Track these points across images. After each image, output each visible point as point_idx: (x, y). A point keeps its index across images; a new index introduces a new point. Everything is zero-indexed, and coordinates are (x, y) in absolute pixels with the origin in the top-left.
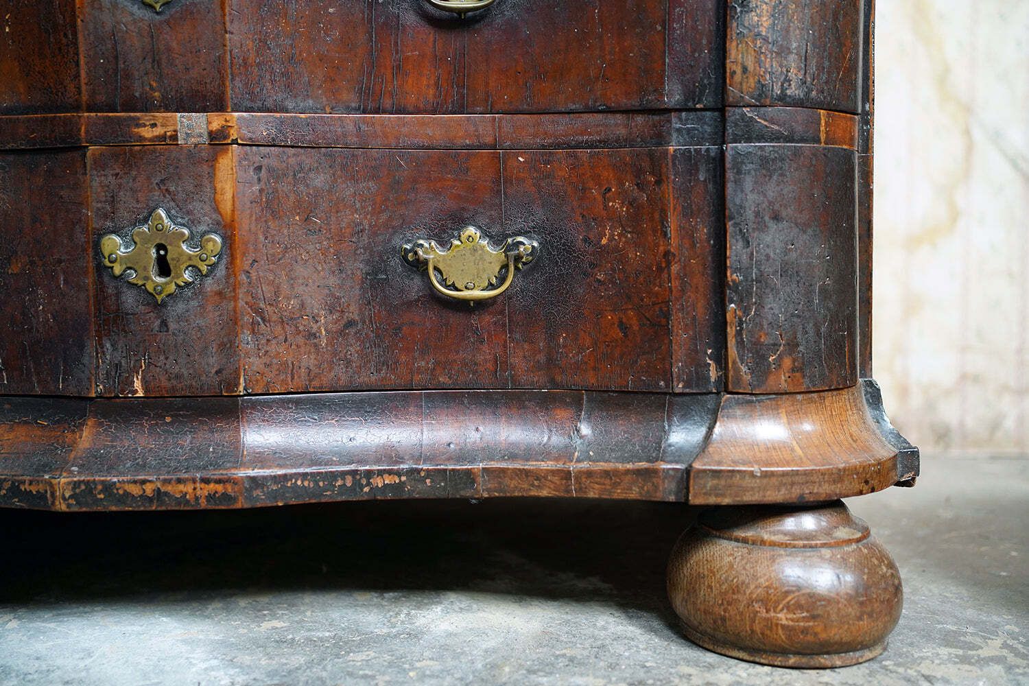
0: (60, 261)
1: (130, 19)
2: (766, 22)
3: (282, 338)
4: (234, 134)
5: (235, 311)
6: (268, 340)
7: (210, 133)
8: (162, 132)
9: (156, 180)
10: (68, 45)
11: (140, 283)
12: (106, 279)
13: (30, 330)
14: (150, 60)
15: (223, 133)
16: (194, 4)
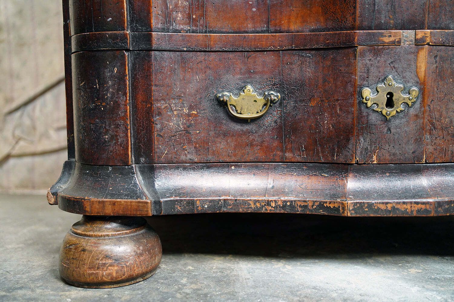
0: (338, 100)
3: (442, 137)
4: (428, 40)
5: (423, 124)
6: (436, 138)
7: (416, 40)
8: (394, 39)
9: (389, 62)
11: (380, 110)
12: (363, 108)
13: (319, 132)
14: (390, 5)
15: (423, 40)
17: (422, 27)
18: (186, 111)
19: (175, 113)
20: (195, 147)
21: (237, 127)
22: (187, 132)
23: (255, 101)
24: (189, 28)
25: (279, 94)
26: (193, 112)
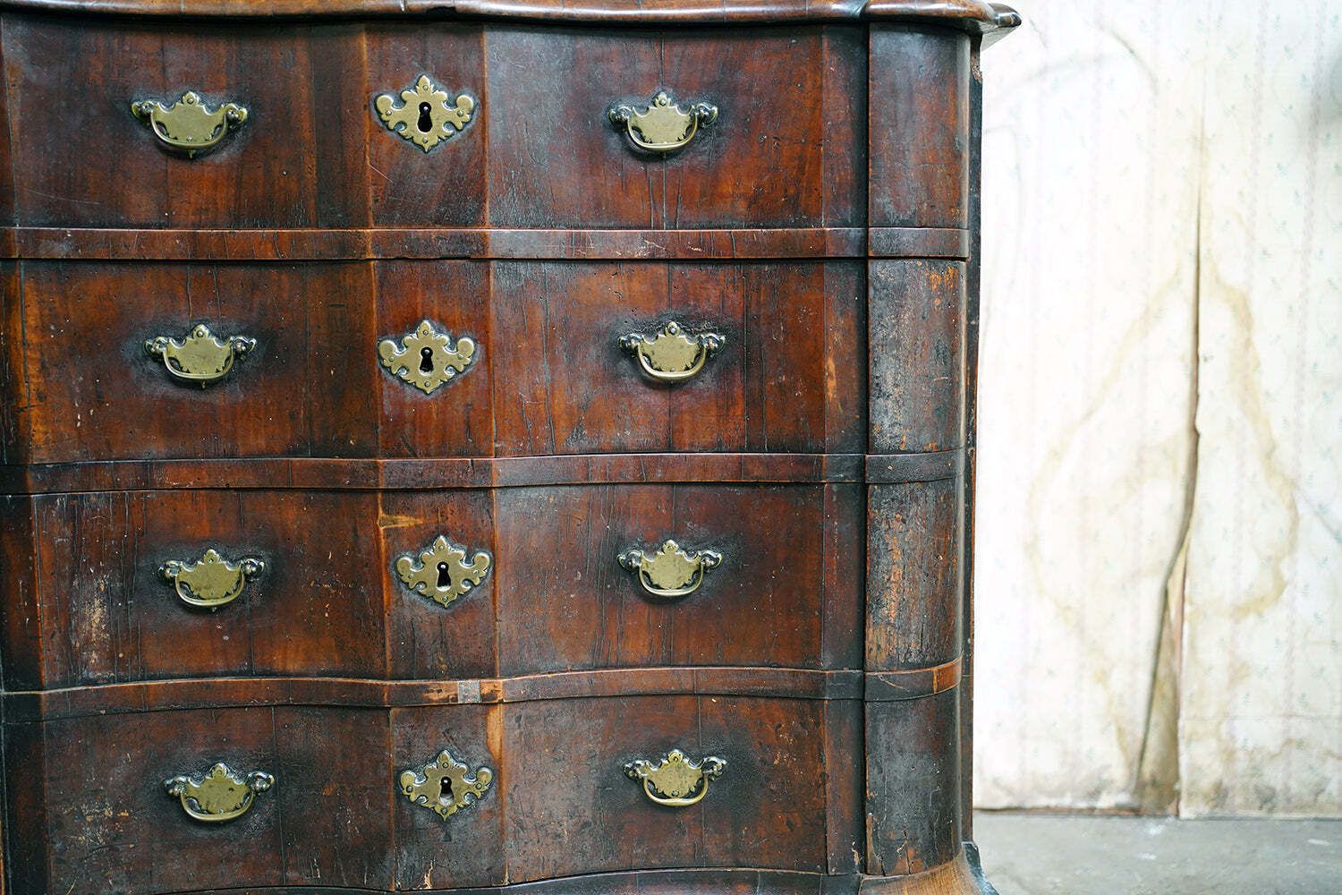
0: (365, 789)
1: (424, 612)
2: (894, 613)
3: (535, 840)
4: (500, 696)
5: (502, 825)
6: (526, 843)
7: (482, 696)
8: (446, 696)
9: (441, 730)
10: (376, 631)
11: (430, 806)
12: (404, 804)
13: (340, 838)
14: (439, 642)
15: (493, 694)
16: (472, 600)
17: (491, 673)
18: (109, 813)
19: (89, 819)
20: (128, 872)
21: (202, 833)
22: (112, 848)
23: (232, 789)
24: (112, 674)
25: (271, 776)
26: (122, 814)
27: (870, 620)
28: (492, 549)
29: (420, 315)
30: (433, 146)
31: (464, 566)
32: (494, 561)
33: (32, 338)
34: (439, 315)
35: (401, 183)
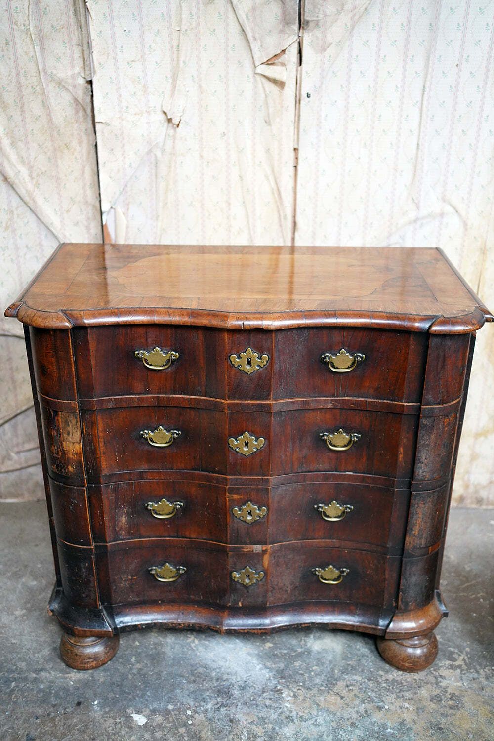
0: (219, 575)
1: (242, 525)
3: (279, 592)
4: (269, 550)
5: (267, 588)
6: (275, 594)
7: (262, 551)
8: (250, 550)
9: (247, 560)
10: (224, 530)
11: (242, 582)
12: (233, 581)
13: (209, 588)
14: (247, 534)
16: (259, 522)
17: (266, 544)
18: (130, 577)
19: (124, 579)
20: (137, 594)
21: (163, 585)
22: (131, 587)
23: (171, 572)
24: (130, 537)
25: (185, 568)
26: (134, 578)
27: (408, 535)
28: (268, 506)
29: (244, 430)
30: (251, 373)
31: (258, 512)
32: (268, 510)
33: (101, 434)
34: (252, 430)
35: (238, 385)
